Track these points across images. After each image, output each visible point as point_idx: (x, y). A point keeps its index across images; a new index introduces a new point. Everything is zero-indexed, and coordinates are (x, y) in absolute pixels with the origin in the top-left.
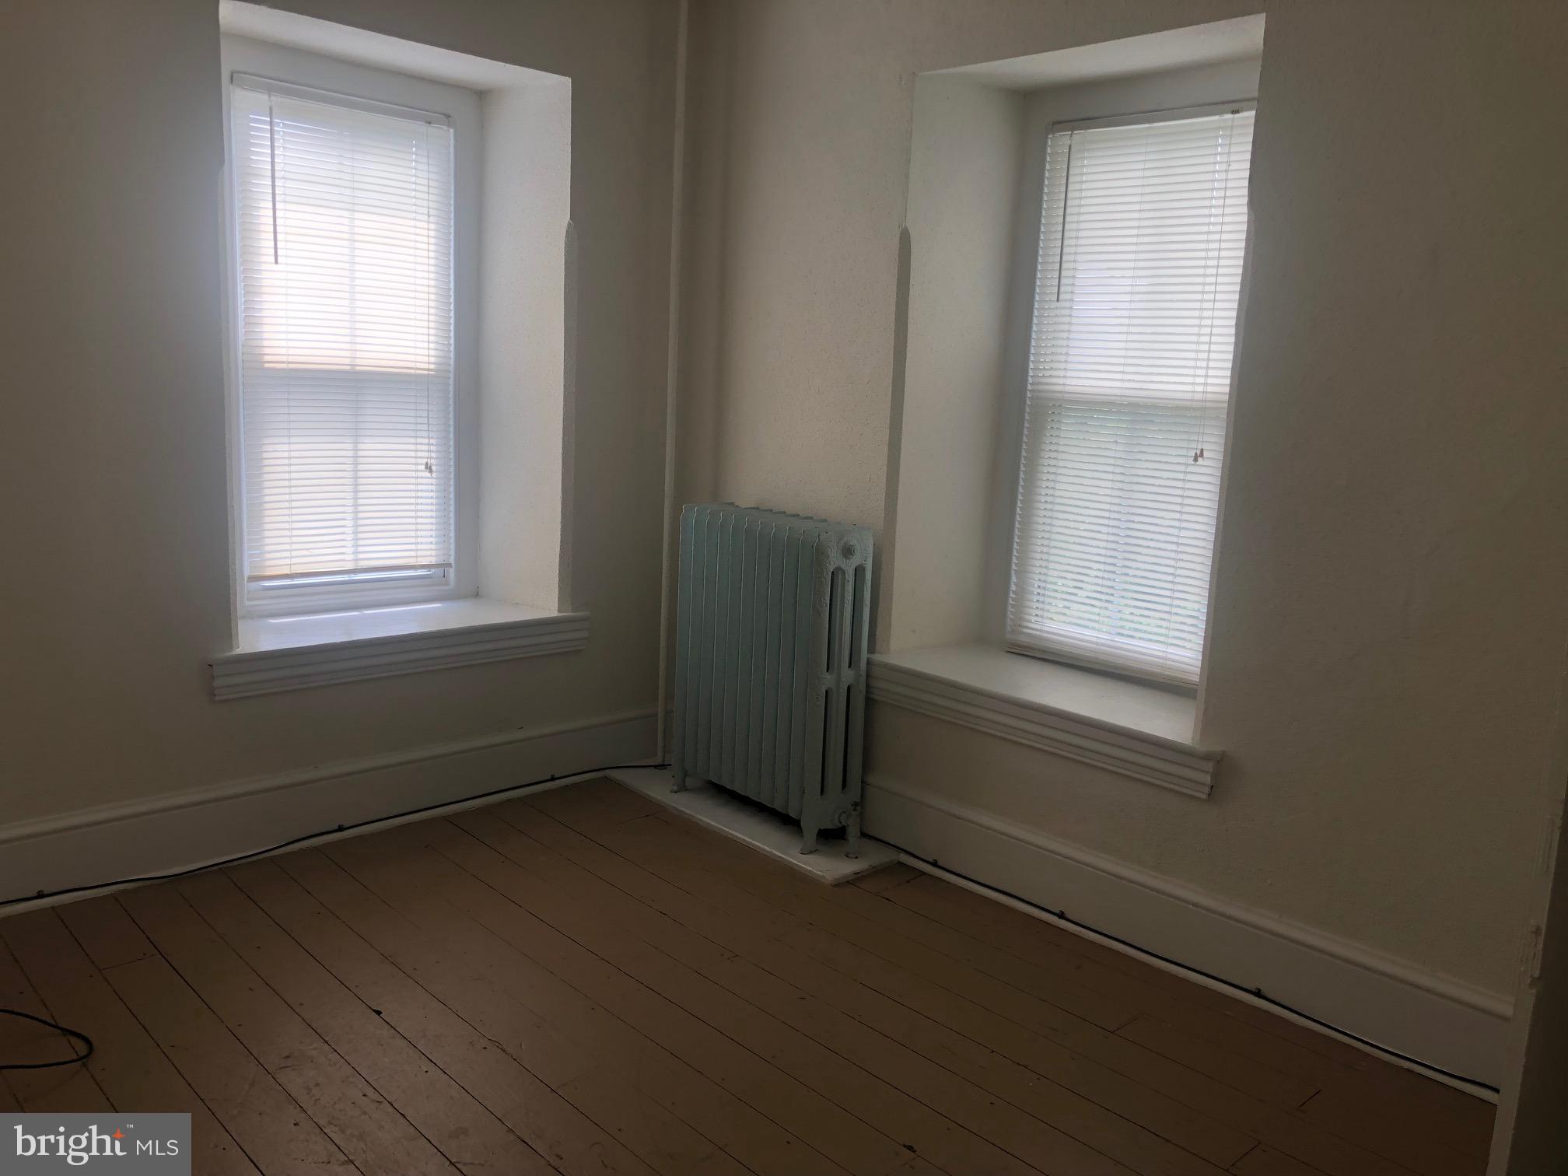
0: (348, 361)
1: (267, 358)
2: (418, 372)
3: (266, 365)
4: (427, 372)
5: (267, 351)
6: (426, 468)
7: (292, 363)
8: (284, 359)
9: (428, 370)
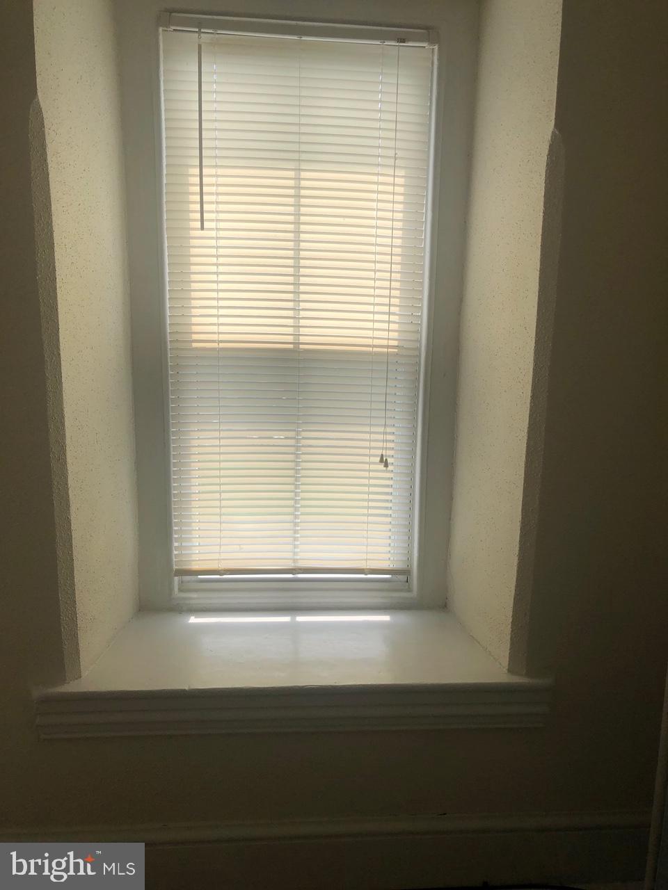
0: (290, 339)
1: (195, 337)
2: (375, 349)
3: (195, 345)
4: (385, 350)
5: (195, 329)
6: (381, 461)
7: (222, 342)
8: (215, 337)
9: (388, 347)
